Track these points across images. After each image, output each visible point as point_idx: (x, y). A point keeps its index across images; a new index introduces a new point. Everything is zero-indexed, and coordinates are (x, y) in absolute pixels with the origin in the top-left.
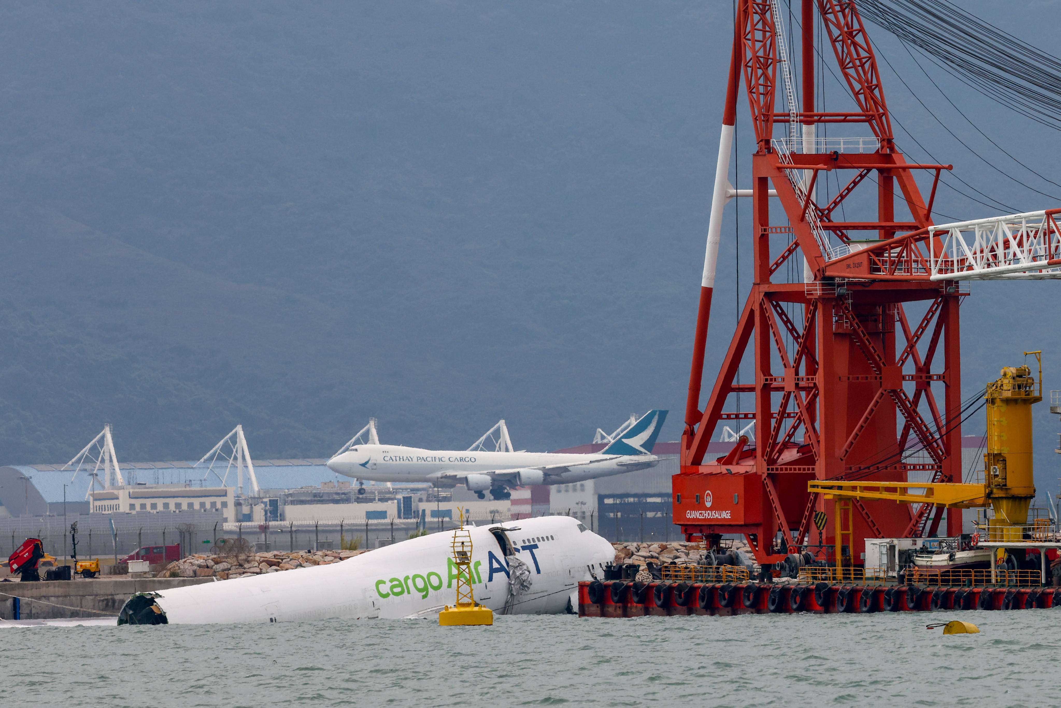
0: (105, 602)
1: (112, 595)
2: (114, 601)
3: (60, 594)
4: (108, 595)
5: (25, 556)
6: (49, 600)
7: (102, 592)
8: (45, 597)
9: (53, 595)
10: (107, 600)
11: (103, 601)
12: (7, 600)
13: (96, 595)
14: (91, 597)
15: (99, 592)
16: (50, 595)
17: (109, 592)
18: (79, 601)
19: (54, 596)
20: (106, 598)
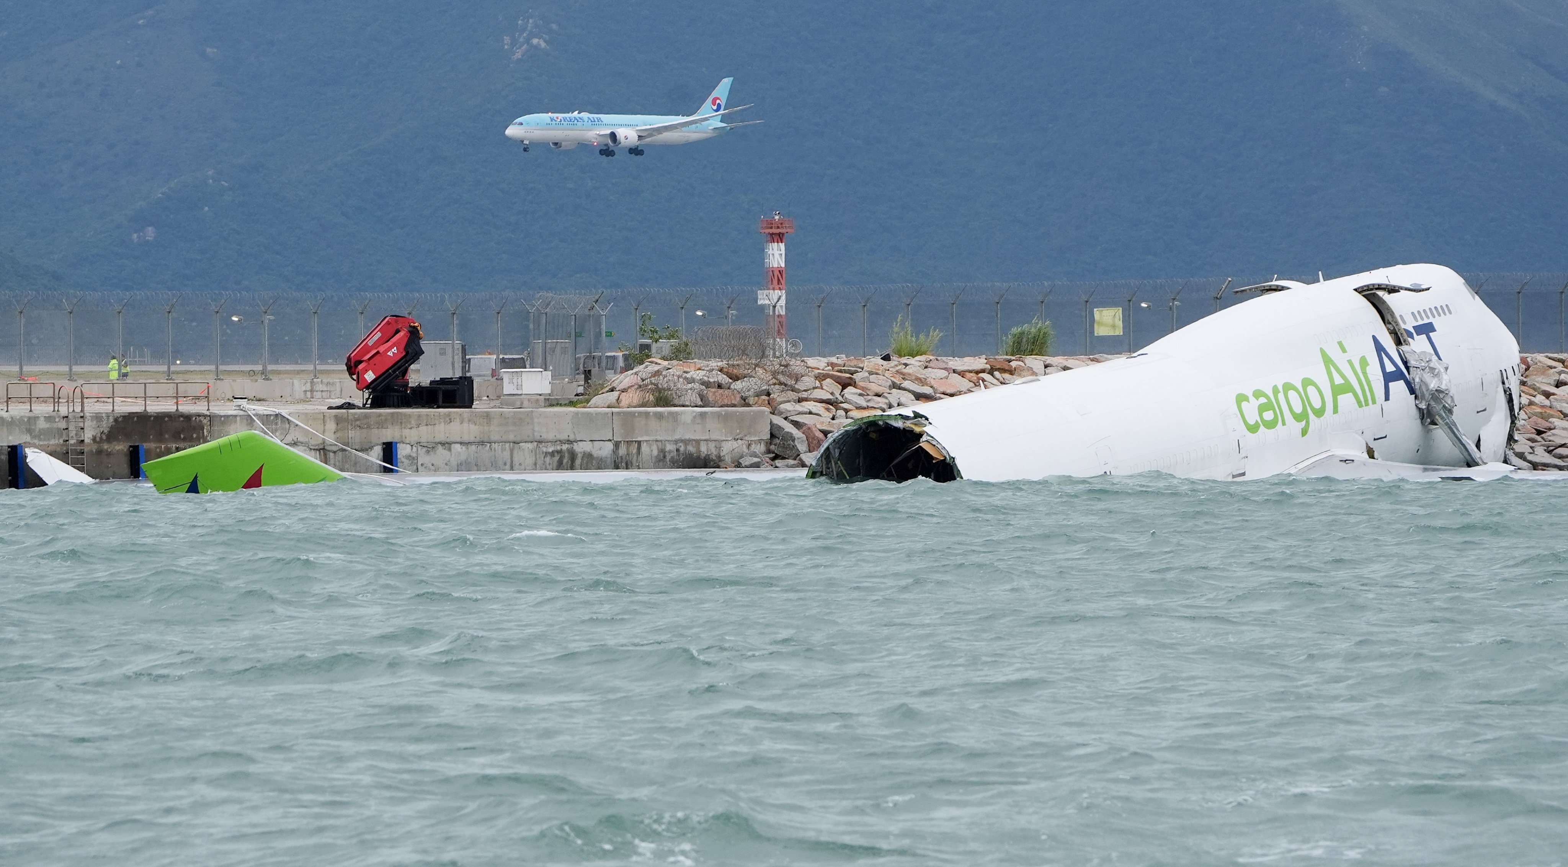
0: (557, 458)
1: (570, 442)
2: (573, 455)
3: (472, 439)
4: (562, 442)
5: (390, 354)
6: (450, 450)
7: (550, 436)
8: (443, 444)
9: (459, 440)
10: (560, 452)
11: (552, 454)
12: (371, 448)
13: (540, 442)
14: (530, 446)
15: (545, 436)
16: (453, 439)
17: (564, 437)
18: (507, 454)
19: (461, 443)
20: (559, 448)
